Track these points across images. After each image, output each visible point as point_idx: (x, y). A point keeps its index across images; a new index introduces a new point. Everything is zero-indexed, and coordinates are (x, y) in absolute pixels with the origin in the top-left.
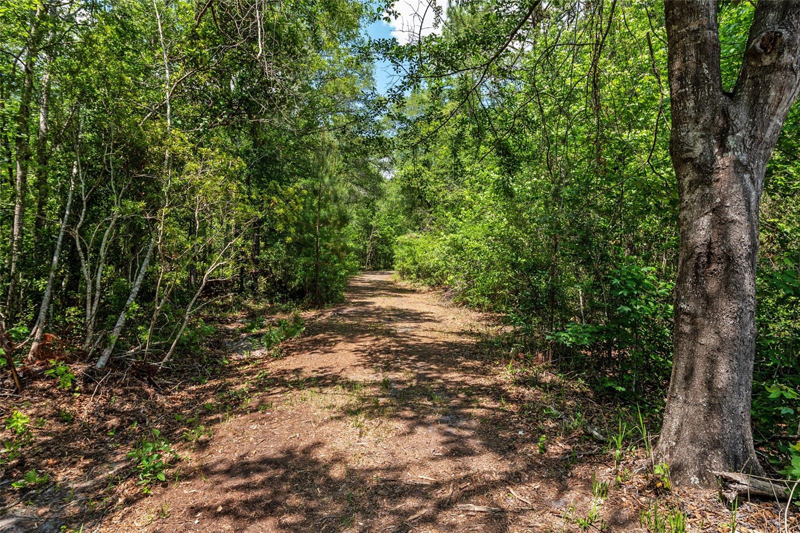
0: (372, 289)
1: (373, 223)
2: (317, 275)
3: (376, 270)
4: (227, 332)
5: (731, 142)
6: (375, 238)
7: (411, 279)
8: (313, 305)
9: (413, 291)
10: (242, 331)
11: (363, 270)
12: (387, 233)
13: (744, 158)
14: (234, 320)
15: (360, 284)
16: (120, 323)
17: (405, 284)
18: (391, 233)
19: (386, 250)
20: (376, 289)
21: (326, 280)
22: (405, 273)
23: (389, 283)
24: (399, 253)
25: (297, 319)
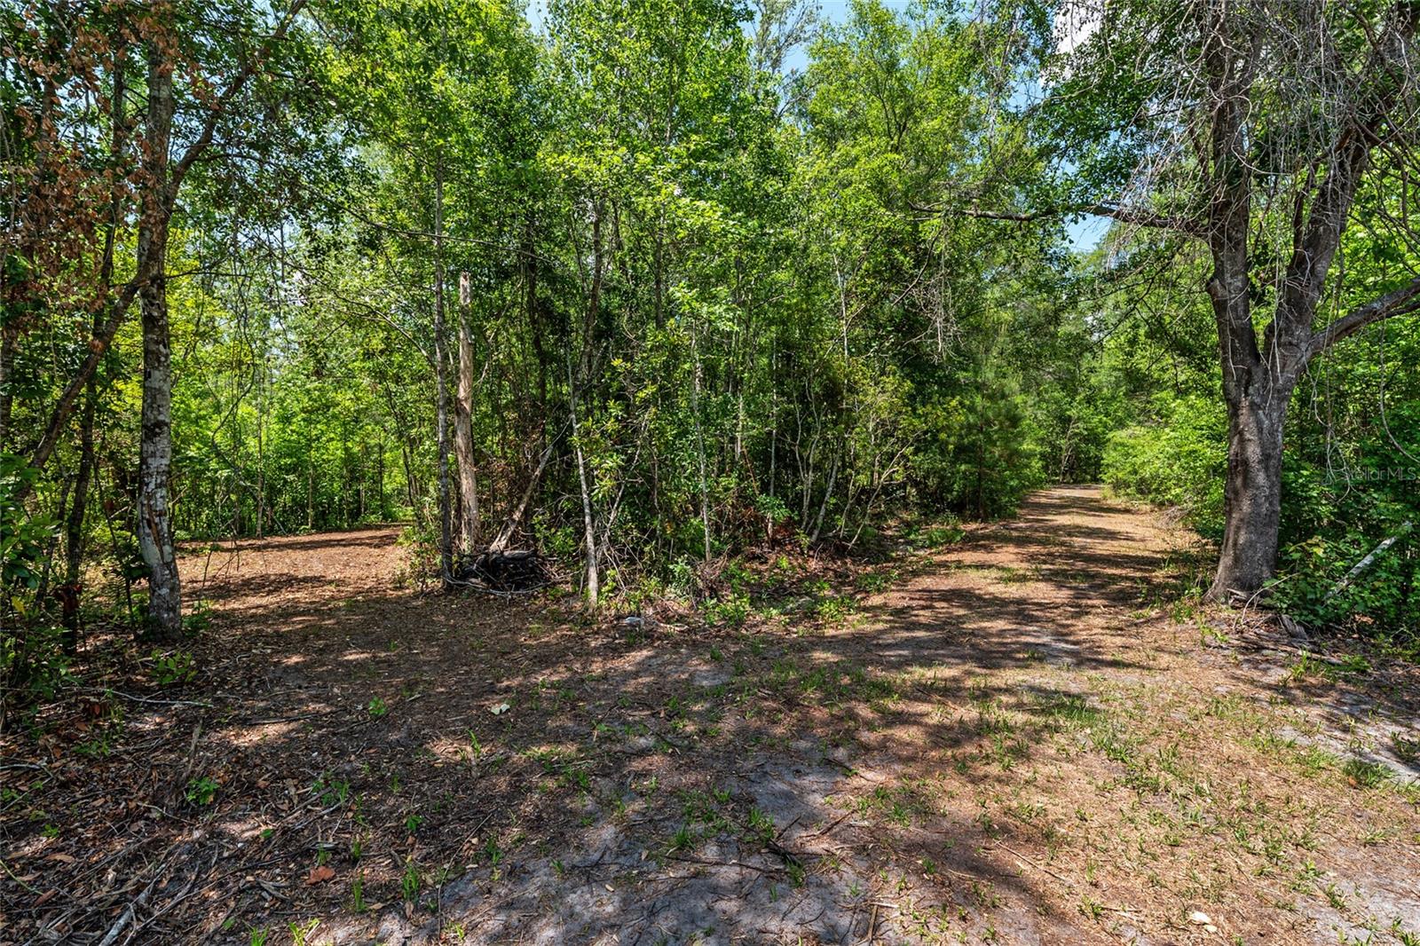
0: (1062, 507)
1: (1073, 413)
2: (980, 486)
3: (1077, 482)
4: (885, 537)
5: (1251, 390)
6: (1076, 434)
7: (1128, 495)
8: (975, 518)
9: (1127, 511)
10: (901, 537)
11: (1054, 482)
12: (1097, 427)
13: (1258, 400)
14: (889, 528)
15: (1043, 500)
16: (822, 512)
17: (1118, 502)
18: (1105, 427)
19: (1093, 451)
20: (1069, 507)
21: (991, 492)
22: (1118, 485)
23: (1092, 500)
24: (1109, 456)
25: (955, 529)
